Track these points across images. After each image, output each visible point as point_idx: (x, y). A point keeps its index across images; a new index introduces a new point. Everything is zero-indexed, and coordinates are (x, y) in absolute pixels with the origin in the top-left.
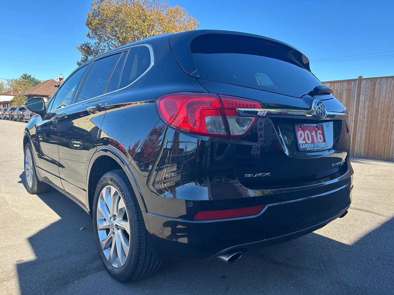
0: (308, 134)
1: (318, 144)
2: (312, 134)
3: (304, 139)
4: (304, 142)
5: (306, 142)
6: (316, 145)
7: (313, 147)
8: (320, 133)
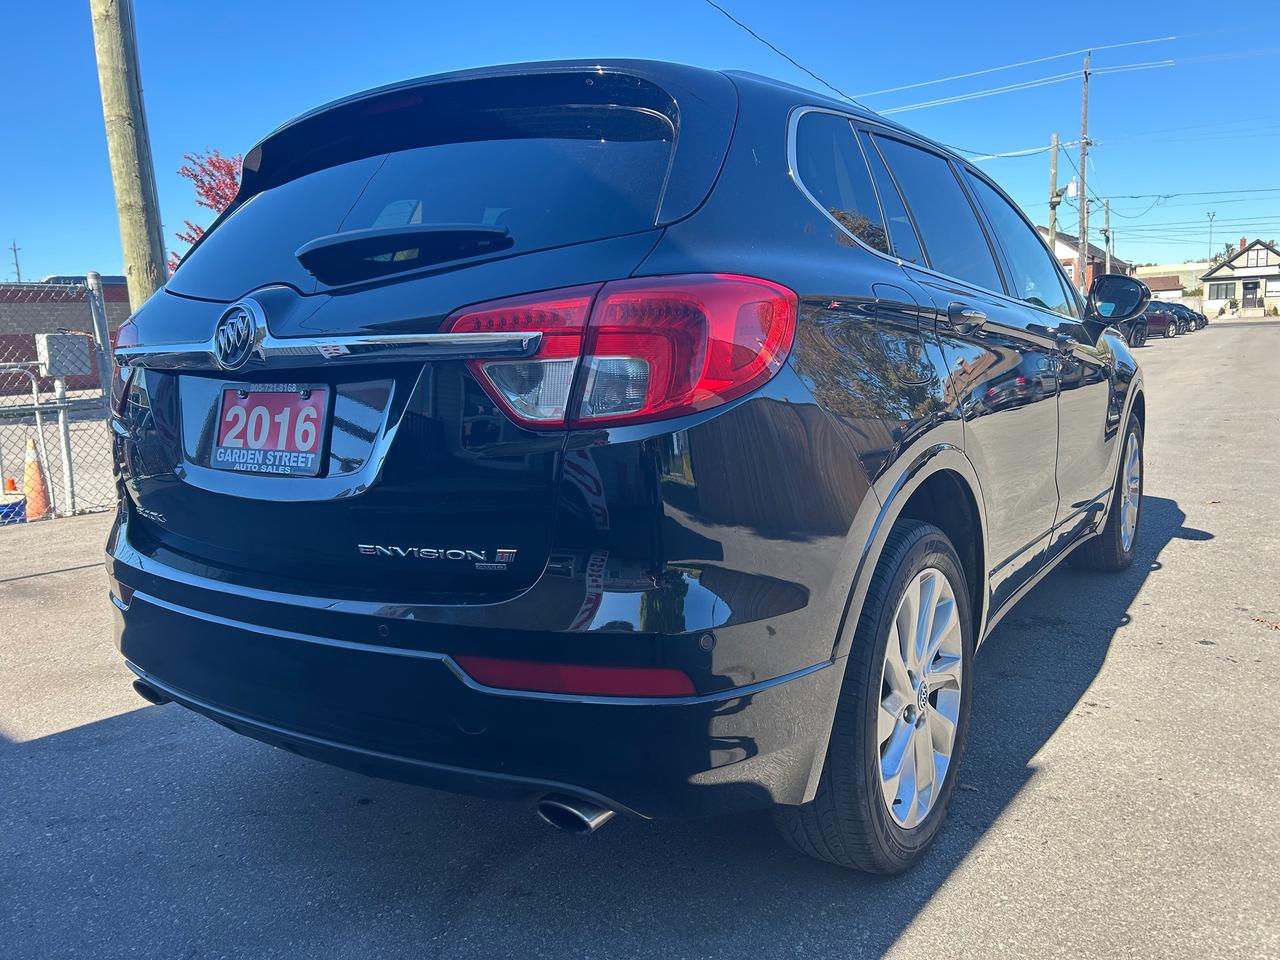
0: (260, 418)
1: (281, 457)
2: (278, 418)
3: (243, 435)
4: (240, 443)
5: (246, 443)
6: (275, 457)
7: (258, 464)
8: (307, 418)
